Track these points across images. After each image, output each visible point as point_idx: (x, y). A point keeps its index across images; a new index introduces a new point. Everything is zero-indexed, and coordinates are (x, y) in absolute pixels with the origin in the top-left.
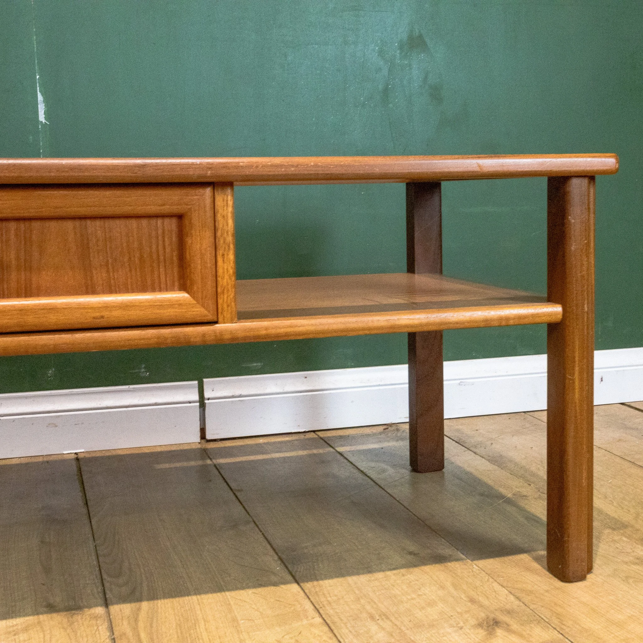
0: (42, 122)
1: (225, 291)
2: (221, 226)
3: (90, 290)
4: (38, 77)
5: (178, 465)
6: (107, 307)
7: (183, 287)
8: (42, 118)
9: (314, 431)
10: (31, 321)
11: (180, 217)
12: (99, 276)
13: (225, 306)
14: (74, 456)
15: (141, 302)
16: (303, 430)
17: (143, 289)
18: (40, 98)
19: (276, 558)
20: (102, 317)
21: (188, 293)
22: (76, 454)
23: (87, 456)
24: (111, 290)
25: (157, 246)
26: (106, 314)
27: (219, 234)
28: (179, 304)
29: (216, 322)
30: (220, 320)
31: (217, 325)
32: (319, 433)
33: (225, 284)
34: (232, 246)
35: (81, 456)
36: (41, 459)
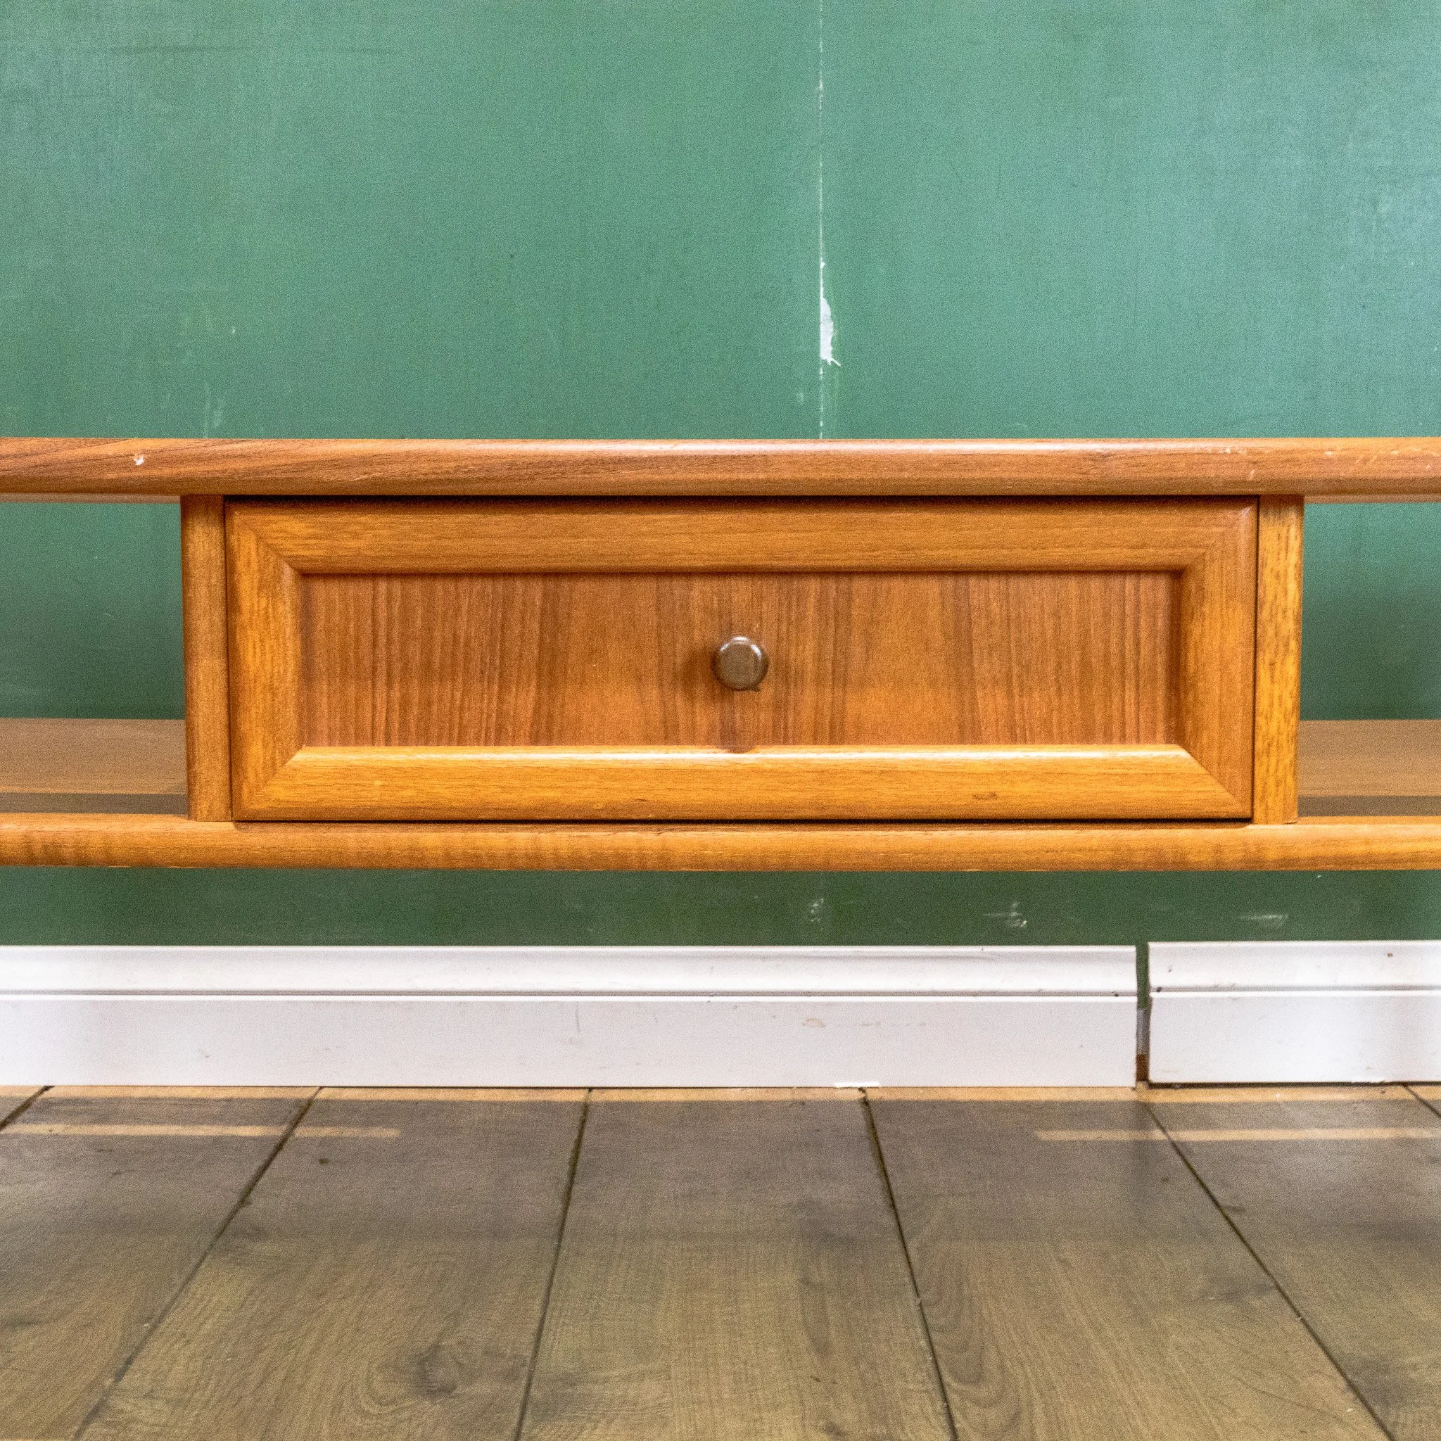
0: (825, 362)
1: (1273, 749)
2: (1270, 597)
3: (969, 733)
4: (822, 265)
5: (1090, 1135)
6: (1005, 772)
7: (1177, 735)
8: (826, 352)
9: (1405, 1084)
10: (842, 798)
11: (1177, 574)
12: (990, 703)
13: (1271, 782)
14: (859, 1095)
15: (1079, 764)
16: (1378, 1080)
17: (1087, 736)
18: (825, 309)
19: (1342, 1383)
20: (994, 795)
21: (1186, 747)
22: (861, 1089)
23: (887, 1096)
24: (1014, 735)
25: (1122, 638)
26: (1001, 788)
27: (1264, 615)
28: (1168, 773)
29: (1248, 820)
30: (1257, 815)
31: (1250, 827)
32: (1416, 1089)
33: (1273, 730)
34: (1293, 645)
35: (872, 1096)
36: (787, 1096)
